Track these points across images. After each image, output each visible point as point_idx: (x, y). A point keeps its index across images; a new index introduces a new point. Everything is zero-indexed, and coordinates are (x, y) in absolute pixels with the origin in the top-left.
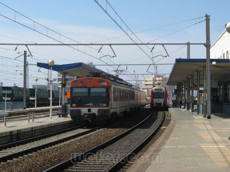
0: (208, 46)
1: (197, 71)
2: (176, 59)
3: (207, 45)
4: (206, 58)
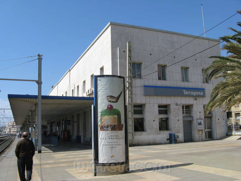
0: (40, 83)
1: (31, 111)
2: (8, 95)
3: (38, 82)
4: (37, 95)
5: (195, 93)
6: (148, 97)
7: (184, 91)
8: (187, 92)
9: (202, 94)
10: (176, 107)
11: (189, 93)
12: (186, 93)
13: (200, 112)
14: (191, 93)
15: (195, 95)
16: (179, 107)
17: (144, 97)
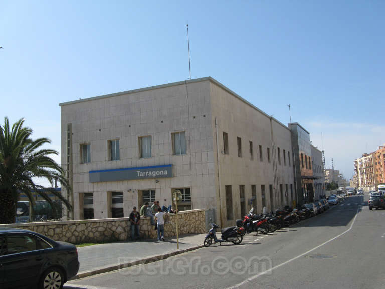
5: (154, 174)
6: (96, 183)
7: (138, 172)
8: (143, 172)
9: (166, 172)
10: (129, 194)
11: (145, 174)
12: (141, 174)
13: (165, 200)
14: (148, 173)
15: (154, 175)
16: (133, 194)
17: (92, 184)
